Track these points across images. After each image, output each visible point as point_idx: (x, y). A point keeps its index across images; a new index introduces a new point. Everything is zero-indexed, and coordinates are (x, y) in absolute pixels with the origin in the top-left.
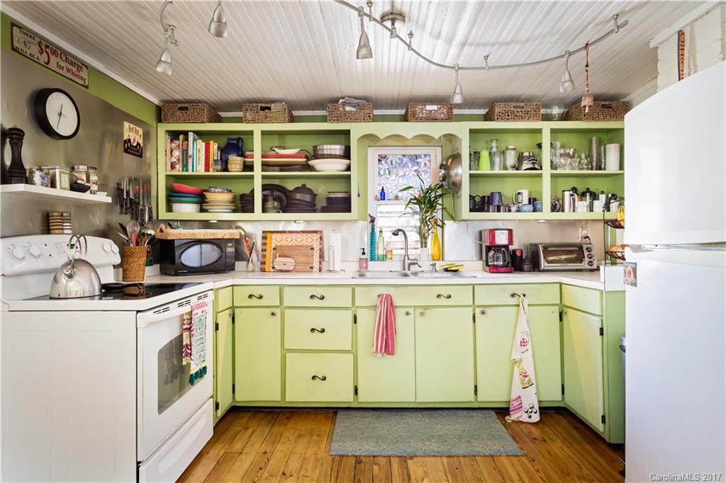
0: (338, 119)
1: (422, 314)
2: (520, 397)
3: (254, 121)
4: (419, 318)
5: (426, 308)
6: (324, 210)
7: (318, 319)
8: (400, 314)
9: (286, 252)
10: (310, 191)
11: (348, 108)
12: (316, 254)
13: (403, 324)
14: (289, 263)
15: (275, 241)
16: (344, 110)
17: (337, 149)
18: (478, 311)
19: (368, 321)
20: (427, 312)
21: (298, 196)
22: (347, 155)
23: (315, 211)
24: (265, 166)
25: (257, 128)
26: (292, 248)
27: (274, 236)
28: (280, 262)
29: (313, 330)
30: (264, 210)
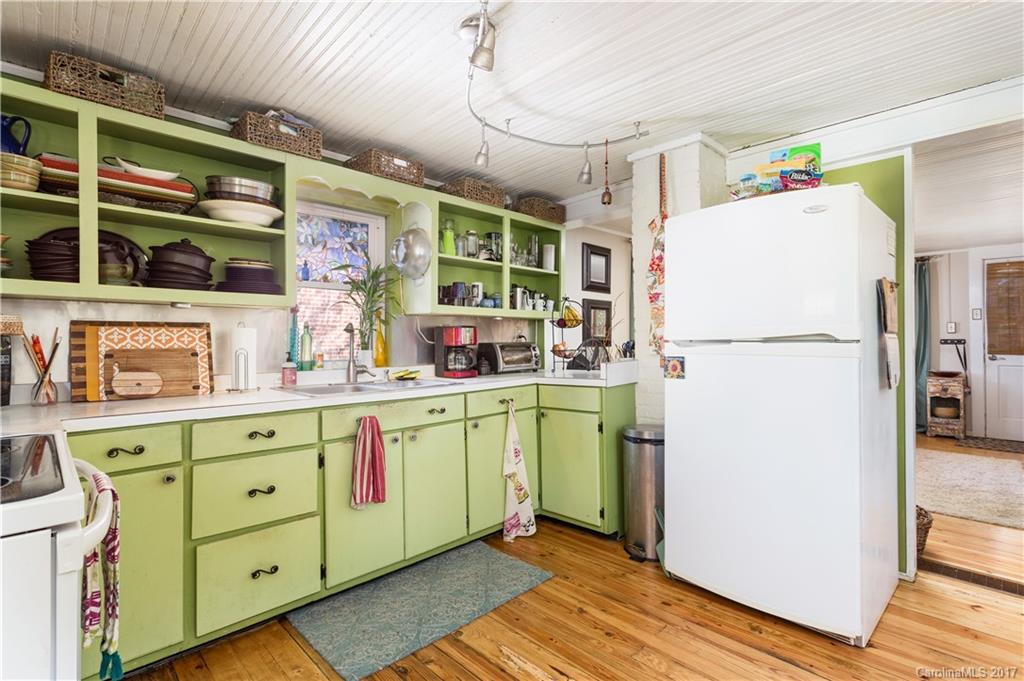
0: (267, 141)
1: (413, 438)
2: (517, 514)
4: (409, 446)
5: (417, 429)
6: (221, 288)
7: (256, 472)
9: (137, 362)
10: (198, 252)
11: (283, 129)
12: (203, 364)
13: (392, 455)
14: (150, 381)
15: (107, 340)
16: (278, 130)
17: (263, 189)
18: (470, 424)
20: (418, 434)
21: (180, 258)
22: (277, 200)
23: (207, 288)
25: (87, 111)
26: (148, 353)
27: (103, 332)
29: (252, 493)
30: (103, 279)
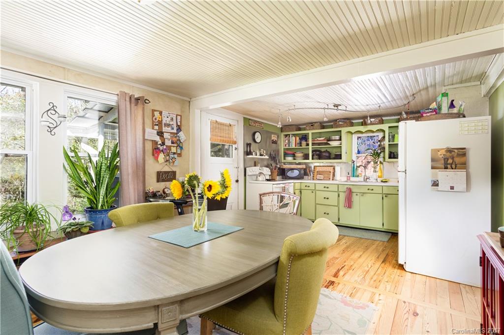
0: (337, 127)
1: (362, 195)
3: (309, 130)
4: (361, 197)
5: (364, 193)
6: (334, 159)
7: (327, 194)
8: (354, 194)
9: (321, 173)
10: (329, 152)
11: (340, 123)
12: (332, 174)
13: (355, 199)
14: (322, 177)
15: (318, 169)
17: (337, 137)
18: (384, 195)
19: (343, 196)
20: (365, 195)
21: (324, 154)
22: (340, 140)
23: (330, 159)
24: (313, 144)
25: (310, 132)
26: (323, 172)
27: (317, 168)
28: (319, 177)
29: (325, 198)
30: (313, 159)
